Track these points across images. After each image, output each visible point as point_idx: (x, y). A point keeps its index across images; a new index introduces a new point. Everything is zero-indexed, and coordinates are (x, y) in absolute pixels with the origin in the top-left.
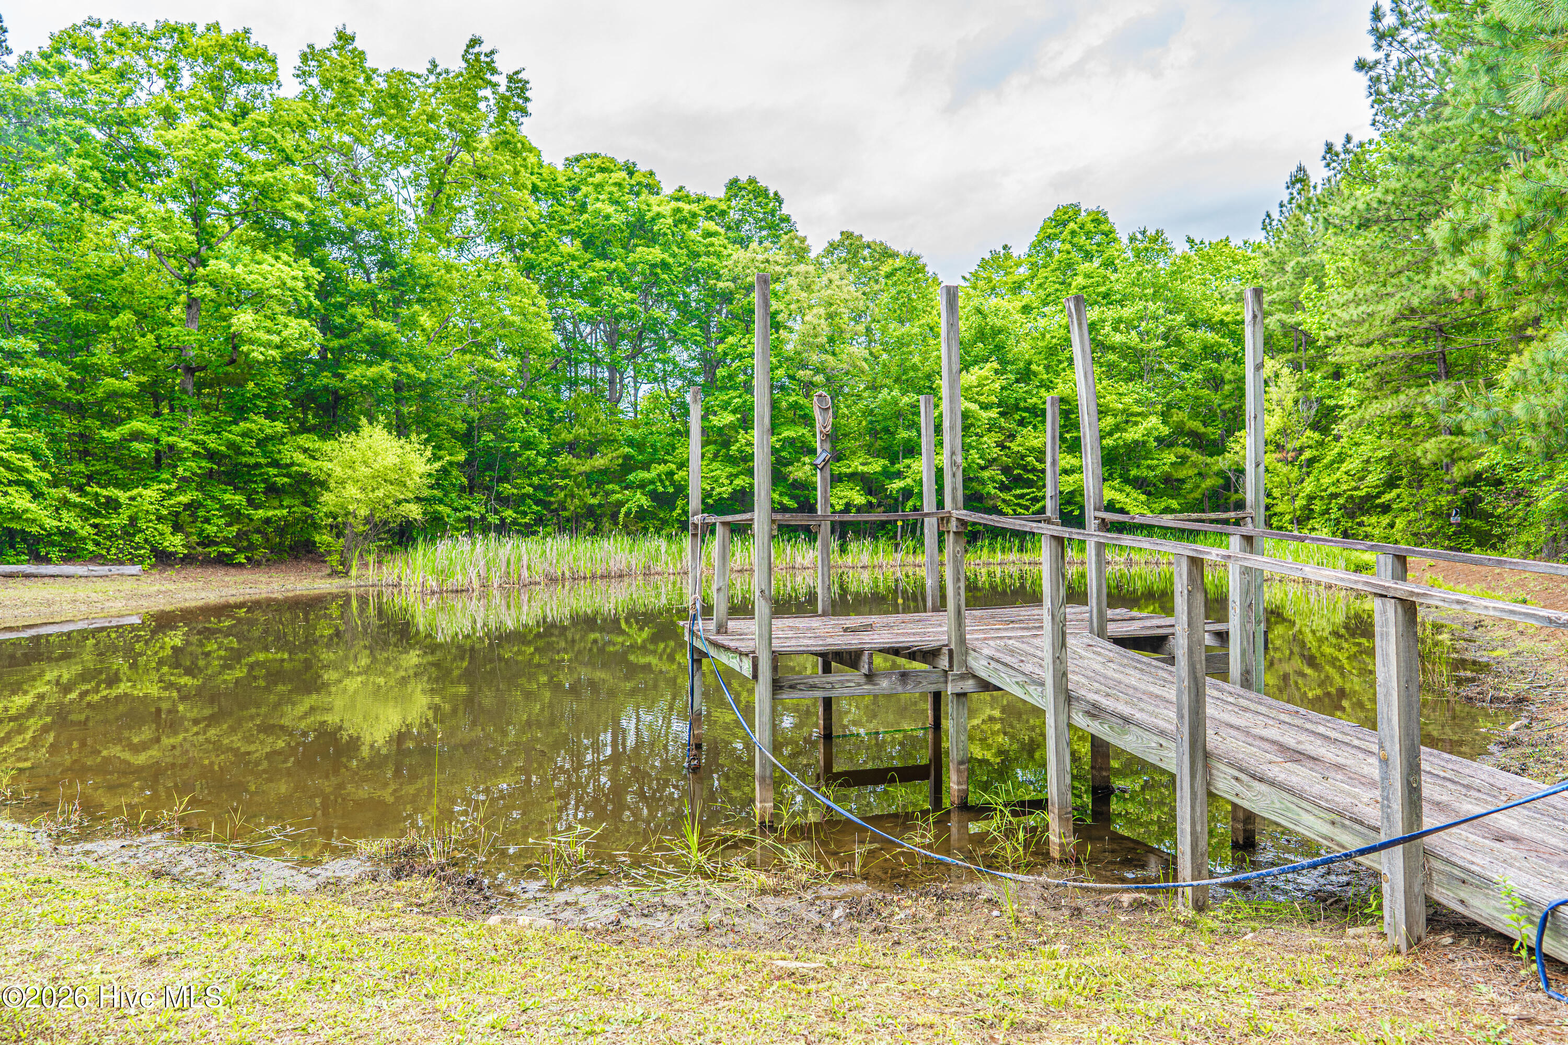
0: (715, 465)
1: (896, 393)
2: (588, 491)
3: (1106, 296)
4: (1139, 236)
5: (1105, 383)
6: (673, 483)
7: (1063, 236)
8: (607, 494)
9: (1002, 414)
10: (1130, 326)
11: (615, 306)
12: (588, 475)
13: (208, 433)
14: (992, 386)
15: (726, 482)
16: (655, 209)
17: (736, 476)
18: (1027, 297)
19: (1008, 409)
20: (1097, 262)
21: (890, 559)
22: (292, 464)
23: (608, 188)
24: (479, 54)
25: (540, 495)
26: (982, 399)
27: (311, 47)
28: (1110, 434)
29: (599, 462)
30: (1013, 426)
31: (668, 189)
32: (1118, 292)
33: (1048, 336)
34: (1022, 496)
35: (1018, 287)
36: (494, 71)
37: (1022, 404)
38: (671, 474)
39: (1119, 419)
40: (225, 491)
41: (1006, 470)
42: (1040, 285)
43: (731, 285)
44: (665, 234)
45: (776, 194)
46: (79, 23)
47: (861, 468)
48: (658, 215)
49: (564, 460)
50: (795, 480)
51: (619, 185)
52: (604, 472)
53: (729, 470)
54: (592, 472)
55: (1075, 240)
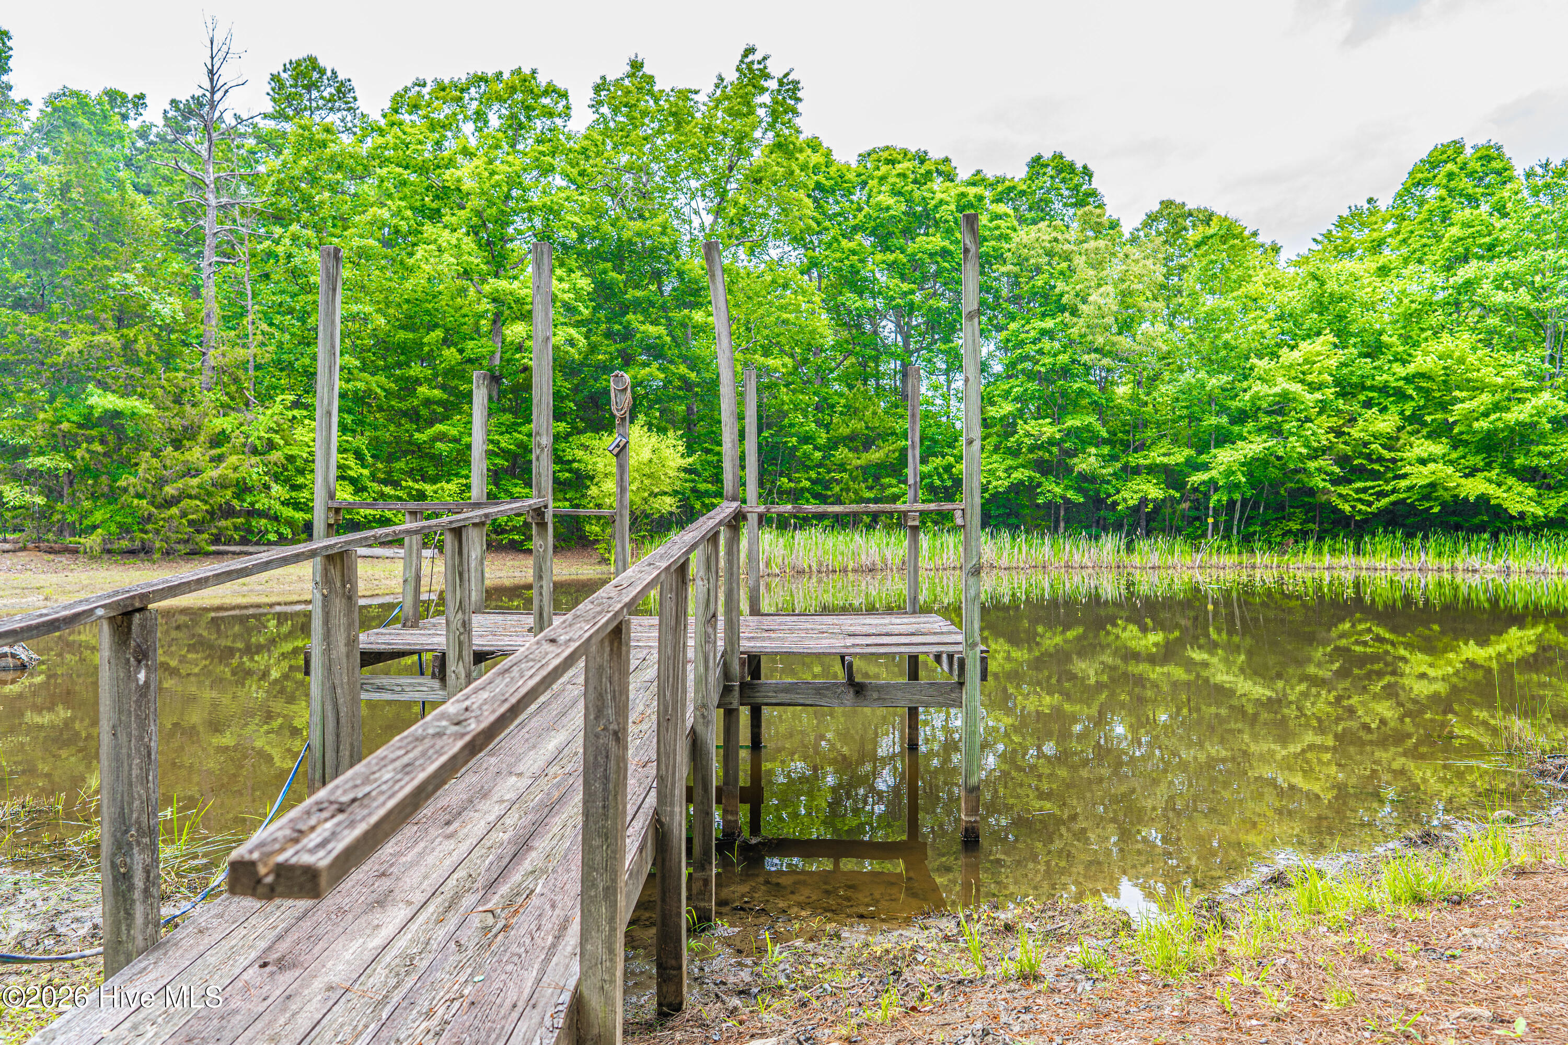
0: (996, 457)
1: (1202, 375)
2: (863, 486)
3: (1491, 247)
4: (1540, 171)
5: (1480, 353)
6: (951, 476)
7: (1437, 181)
8: (883, 487)
9: (1338, 395)
10: (1518, 283)
11: (893, 298)
12: (864, 469)
13: (502, 434)
14: (1327, 363)
15: (1003, 475)
16: (939, 196)
17: (1016, 468)
18: (1387, 256)
19: (1346, 389)
20: (1485, 208)
21: (1188, 560)
22: (574, 461)
23: (892, 180)
24: (752, 62)
25: (818, 488)
26: (1309, 378)
27: (603, 78)
28: (1486, 415)
29: (875, 455)
30: (1356, 407)
31: (964, 174)
32: (1506, 241)
33: (1406, 301)
34: (1364, 490)
35: (1377, 246)
36: (767, 77)
37: (1369, 383)
38: (948, 468)
39: (1498, 397)
40: (516, 485)
41: (1342, 460)
42: (1404, 241)
43: (1016, 269)
44: (947, 221)
45: (1085, 167)
46: (409, 85)
47: (1158, 460)
48: (941, 202)
49: (842, 453)
50: (1080, 473)
51: (903, 176)
52: (879, 466)
53: (1010, 462)
54: (867, 466)
55: (1452, 184)
